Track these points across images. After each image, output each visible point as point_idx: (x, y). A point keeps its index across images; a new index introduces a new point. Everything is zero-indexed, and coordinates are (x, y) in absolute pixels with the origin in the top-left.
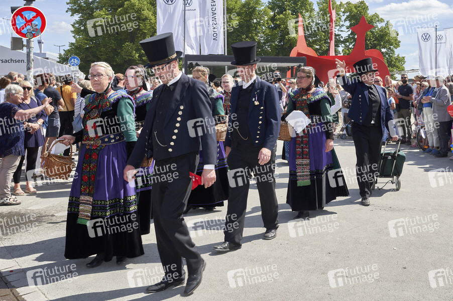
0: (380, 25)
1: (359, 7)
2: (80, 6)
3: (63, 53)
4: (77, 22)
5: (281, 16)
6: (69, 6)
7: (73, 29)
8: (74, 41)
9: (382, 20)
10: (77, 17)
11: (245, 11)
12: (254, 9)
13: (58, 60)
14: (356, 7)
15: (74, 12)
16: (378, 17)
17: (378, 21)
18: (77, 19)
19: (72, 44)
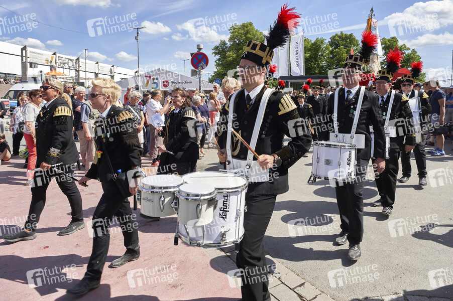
0: (407, 52)
1: (392, 40)
2: (219, 51)
3: (210, 77)
4: (218, 60)
5: (337, 50)
6: (213, 51)
7: (215, 64)
8: (216, 70)
9: (408, 49)
10: (218, 57)
11: (314, 48)
12: (320, 46)
13: (208, 81)
14: (389, 41)
15: (216, 54)
16: (406, 47)
17: (406, 49)
18: (218, 58)
19: (215, 72)
